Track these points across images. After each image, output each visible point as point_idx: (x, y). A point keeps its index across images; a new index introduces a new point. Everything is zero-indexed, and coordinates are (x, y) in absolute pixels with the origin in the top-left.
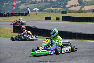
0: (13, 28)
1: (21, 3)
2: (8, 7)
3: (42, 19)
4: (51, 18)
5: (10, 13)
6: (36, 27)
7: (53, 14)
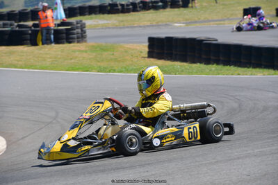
3: (232, 15)
5: (139, 1)
6: (216, 40)
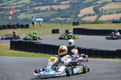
0: (10, 43)
1: (20, 13)
2: (4, 17)
3: (47, 32)
4: (59, 30)
5: (6, 25)
6: (40, 43)
7: (62, 25)
